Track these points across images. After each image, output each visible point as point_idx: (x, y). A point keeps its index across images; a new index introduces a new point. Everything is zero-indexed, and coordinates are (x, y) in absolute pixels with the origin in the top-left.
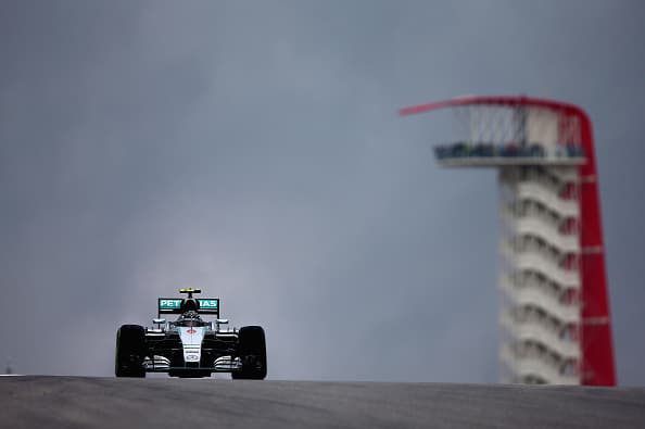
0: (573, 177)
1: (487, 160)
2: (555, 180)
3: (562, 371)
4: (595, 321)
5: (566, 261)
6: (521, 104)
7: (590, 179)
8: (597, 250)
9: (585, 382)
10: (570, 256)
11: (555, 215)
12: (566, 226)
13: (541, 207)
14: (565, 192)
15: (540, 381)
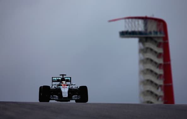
0: (161, 41)
1: (135, 35)
2: (156, 42)
3: (158, 99)
4: (168, 84)
5: (159, 66)
6: (145, 19)
7: (166, 41)
8: (168, 63)
9: (165, 103)
10: (160, 65)
11: (156, 52)
12: (159, 56)
13: (151, 50)
14: (159, 45)
15: (151, 103)
